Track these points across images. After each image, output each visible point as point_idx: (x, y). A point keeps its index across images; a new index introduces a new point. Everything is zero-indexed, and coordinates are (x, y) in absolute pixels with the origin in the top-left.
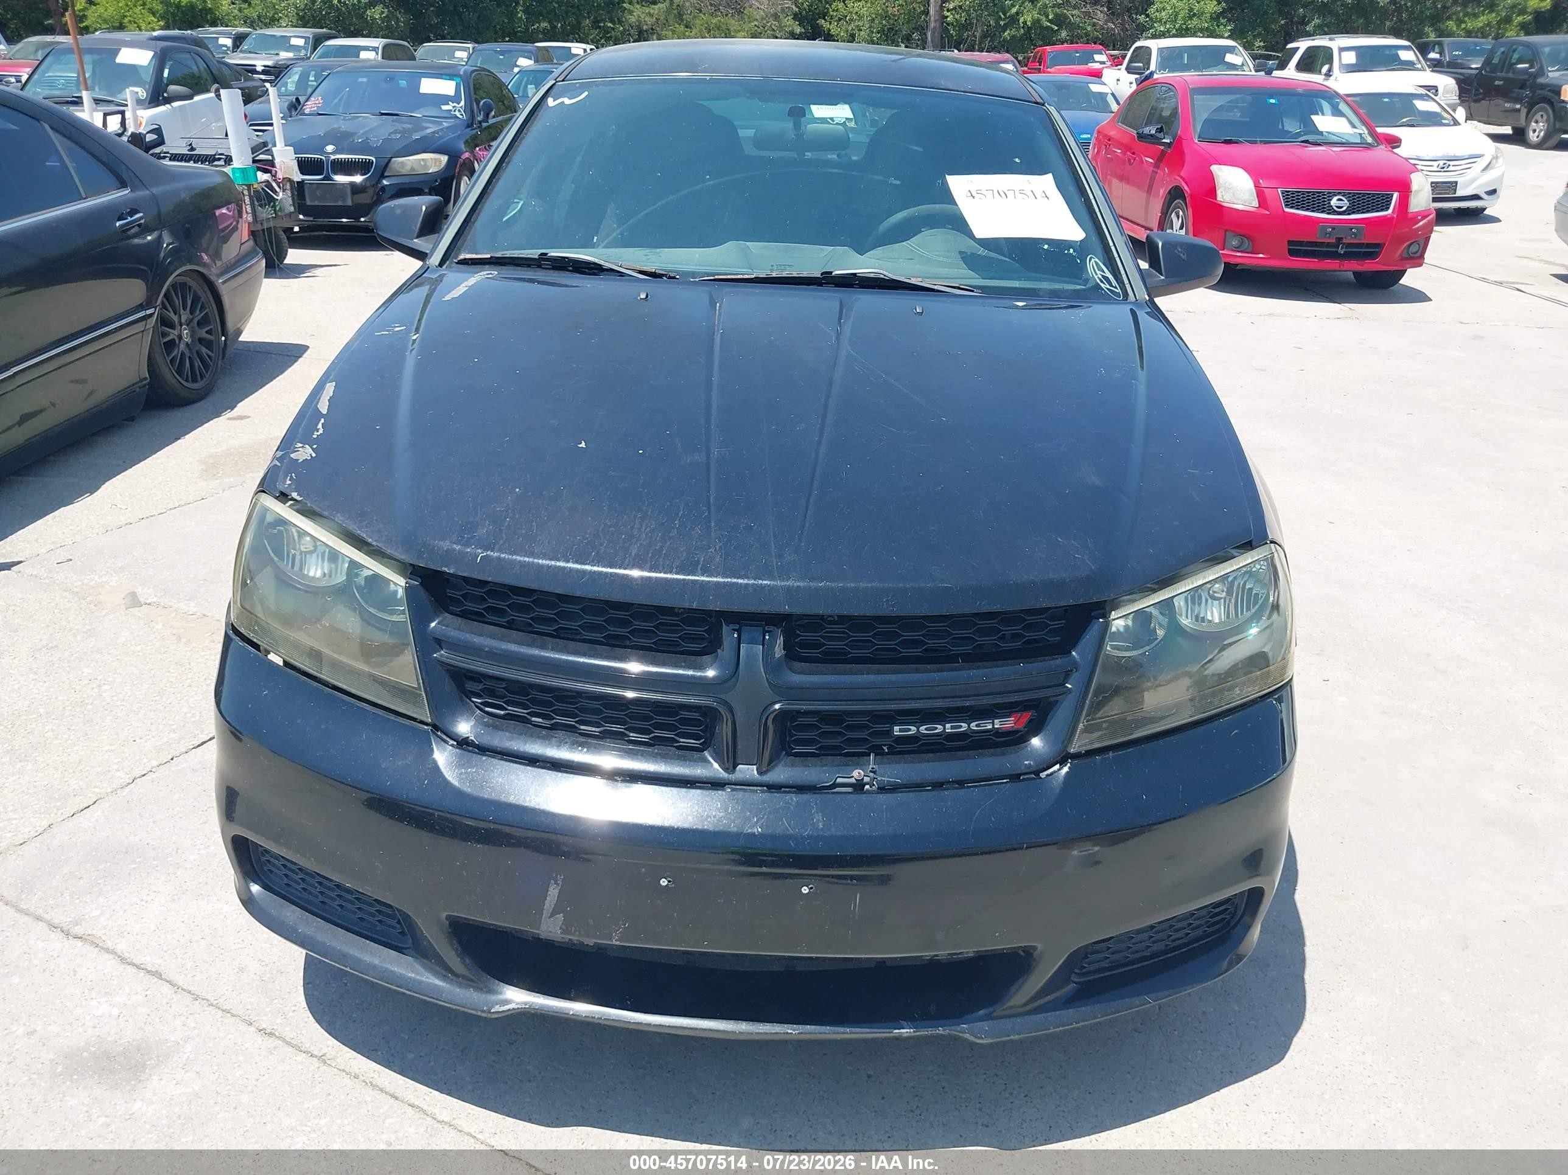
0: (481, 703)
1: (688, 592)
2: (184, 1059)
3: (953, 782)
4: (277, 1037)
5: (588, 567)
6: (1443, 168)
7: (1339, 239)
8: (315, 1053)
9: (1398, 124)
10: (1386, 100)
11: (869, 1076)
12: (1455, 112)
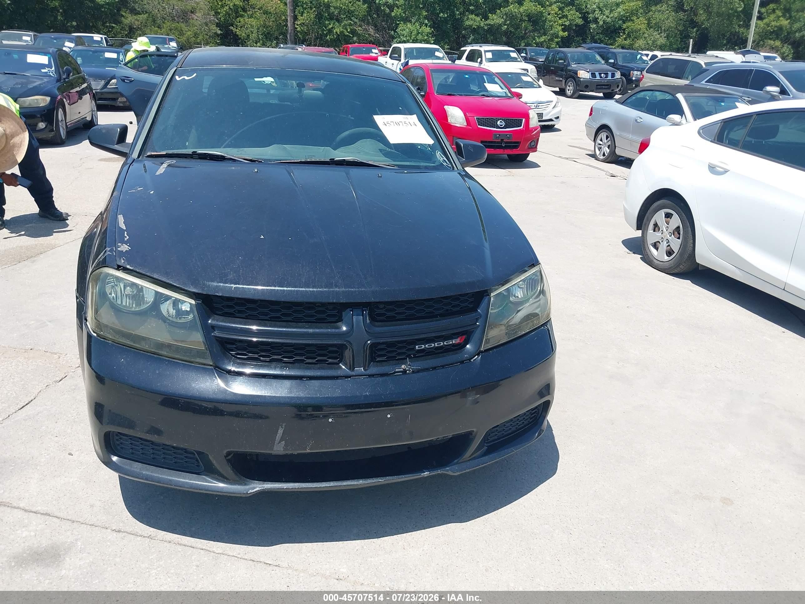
0: (235, 354)
1: (331, 296)
2: (79, 548)
3: (440, 366)
4: (123, 532)
5: (285, 289)
6: (537, 107)
7: (502, 140)
8: (146, 535)
9: (515, 87)
10: (510, 76)
11: (400, 504)
12: (539, 82)
